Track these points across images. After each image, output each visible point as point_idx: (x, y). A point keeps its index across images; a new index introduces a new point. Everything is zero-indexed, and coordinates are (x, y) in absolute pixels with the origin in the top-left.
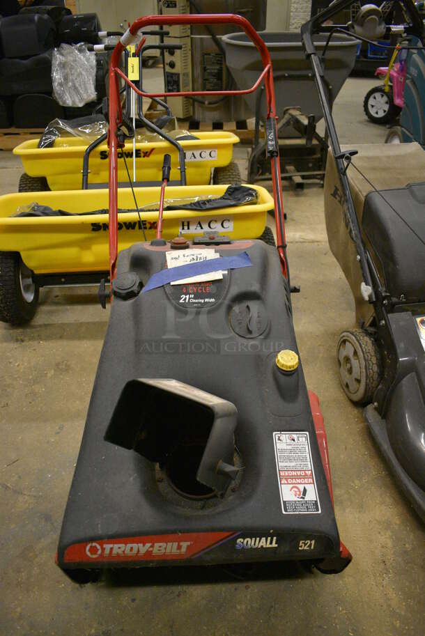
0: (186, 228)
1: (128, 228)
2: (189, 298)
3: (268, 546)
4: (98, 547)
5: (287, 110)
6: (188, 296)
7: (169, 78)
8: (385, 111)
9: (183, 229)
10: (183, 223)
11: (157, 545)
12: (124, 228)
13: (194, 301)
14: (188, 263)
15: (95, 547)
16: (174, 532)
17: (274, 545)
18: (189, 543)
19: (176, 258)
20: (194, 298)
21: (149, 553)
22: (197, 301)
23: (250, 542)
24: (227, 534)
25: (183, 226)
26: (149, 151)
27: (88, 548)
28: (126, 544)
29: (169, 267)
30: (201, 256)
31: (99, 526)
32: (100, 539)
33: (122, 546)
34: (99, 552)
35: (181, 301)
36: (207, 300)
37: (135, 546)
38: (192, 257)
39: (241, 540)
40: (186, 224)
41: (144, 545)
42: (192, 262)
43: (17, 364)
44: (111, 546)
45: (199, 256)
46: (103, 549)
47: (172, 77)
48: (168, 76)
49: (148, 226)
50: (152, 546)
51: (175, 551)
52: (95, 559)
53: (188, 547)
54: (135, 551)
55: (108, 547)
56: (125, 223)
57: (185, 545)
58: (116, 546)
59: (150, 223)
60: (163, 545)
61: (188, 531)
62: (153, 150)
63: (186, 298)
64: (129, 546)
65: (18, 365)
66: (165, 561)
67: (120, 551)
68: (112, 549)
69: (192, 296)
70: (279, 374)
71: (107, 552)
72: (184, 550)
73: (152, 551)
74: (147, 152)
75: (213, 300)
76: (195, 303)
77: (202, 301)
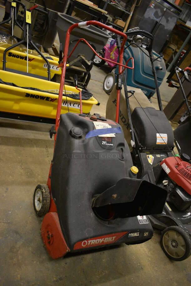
0: (65, 104)
1: (41, 99)
2: (105, 143)
3: (137, 235)
4: (86, 242)
5: (80, 55)
7: (19, 18)
8: (99, 61)
9: (64, 104)
10: (64, 102)
11: (106, 239)
12: (40, 98)
13: (107, 144)
15: (85, 242)
16: (111, 233)
17: (138, 235)
18: (115, 237)
19: (98, 125)
20: (107, 143)
21: (103, 242)
22: (108, 144)
23: (132, 235)
24: (127, 232)
25: (64, 103)
26: (32, 59)
27: (83, 243)
28: (96, 240)
29: (96, 129)
31: (86, 234)
32: (87, 239)
33: (94, 240)
34: (86, 244)
35: (103, 144)
36: (111, 144)
37: (99, 240)
39: (130, 234)
40: (65, 102)
41: (102, 239)
44: (91, 241)
46: (88, 243)
47: (20, 18)
48: (18, 17)
49: (50, 99)
50: (104, 240)
51: (111, 240)
52: (85, 247)
53: (115, 238)
54: (99, 242)
55: (89, 241)
56: (41, 96)
57: (114, 238)
58: (93, 241)
59: (51, 99)
60: (107, 238)
61: (115, 233)
62: (34, 59)
64: (97, 240)
66: (107, 244)
67: (94, 243)
68: (91, 242)
69: (106, 142)
70: (132, 174)
71: (89, 243)
72: (113, 239)
73: (104, 241)
74: (31, 59)
76: (107, 145)
77: (109, 145)
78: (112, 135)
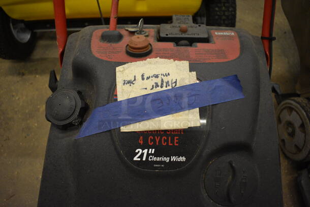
2: (148, 155)
6: (145, 151)
13: (155, 159)
14: (149, 92)
19: (130, 82)
20: (155, 155)
22: (159, 159)
29: (119, 99)
30: (169, 79)
35: (135, 159)
36: (174, 159)
38: (155, 80)
42: (155, 90)
43: (17, 98)
45: (165, 79)
63: (143, 154)
65: (19, 99)
69: (152, 151)
75: (182, 159)
76: (156, 162)
77: (167, 160)
78: (190, 119)
